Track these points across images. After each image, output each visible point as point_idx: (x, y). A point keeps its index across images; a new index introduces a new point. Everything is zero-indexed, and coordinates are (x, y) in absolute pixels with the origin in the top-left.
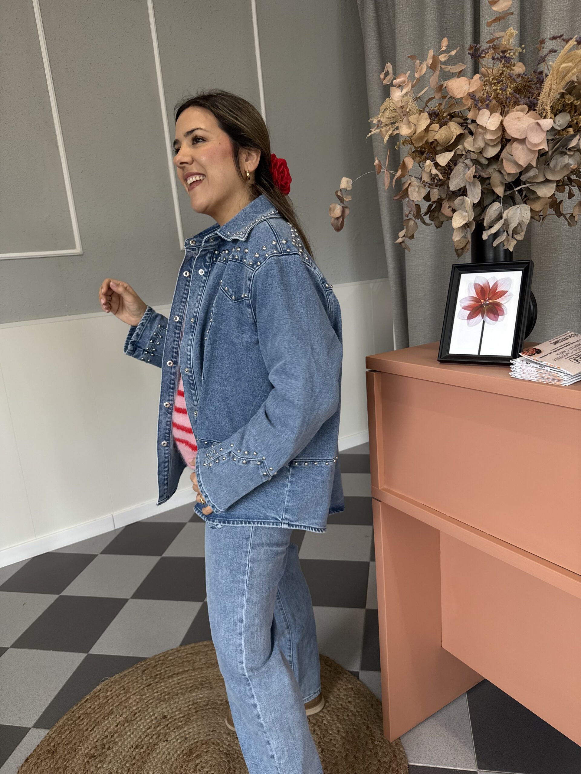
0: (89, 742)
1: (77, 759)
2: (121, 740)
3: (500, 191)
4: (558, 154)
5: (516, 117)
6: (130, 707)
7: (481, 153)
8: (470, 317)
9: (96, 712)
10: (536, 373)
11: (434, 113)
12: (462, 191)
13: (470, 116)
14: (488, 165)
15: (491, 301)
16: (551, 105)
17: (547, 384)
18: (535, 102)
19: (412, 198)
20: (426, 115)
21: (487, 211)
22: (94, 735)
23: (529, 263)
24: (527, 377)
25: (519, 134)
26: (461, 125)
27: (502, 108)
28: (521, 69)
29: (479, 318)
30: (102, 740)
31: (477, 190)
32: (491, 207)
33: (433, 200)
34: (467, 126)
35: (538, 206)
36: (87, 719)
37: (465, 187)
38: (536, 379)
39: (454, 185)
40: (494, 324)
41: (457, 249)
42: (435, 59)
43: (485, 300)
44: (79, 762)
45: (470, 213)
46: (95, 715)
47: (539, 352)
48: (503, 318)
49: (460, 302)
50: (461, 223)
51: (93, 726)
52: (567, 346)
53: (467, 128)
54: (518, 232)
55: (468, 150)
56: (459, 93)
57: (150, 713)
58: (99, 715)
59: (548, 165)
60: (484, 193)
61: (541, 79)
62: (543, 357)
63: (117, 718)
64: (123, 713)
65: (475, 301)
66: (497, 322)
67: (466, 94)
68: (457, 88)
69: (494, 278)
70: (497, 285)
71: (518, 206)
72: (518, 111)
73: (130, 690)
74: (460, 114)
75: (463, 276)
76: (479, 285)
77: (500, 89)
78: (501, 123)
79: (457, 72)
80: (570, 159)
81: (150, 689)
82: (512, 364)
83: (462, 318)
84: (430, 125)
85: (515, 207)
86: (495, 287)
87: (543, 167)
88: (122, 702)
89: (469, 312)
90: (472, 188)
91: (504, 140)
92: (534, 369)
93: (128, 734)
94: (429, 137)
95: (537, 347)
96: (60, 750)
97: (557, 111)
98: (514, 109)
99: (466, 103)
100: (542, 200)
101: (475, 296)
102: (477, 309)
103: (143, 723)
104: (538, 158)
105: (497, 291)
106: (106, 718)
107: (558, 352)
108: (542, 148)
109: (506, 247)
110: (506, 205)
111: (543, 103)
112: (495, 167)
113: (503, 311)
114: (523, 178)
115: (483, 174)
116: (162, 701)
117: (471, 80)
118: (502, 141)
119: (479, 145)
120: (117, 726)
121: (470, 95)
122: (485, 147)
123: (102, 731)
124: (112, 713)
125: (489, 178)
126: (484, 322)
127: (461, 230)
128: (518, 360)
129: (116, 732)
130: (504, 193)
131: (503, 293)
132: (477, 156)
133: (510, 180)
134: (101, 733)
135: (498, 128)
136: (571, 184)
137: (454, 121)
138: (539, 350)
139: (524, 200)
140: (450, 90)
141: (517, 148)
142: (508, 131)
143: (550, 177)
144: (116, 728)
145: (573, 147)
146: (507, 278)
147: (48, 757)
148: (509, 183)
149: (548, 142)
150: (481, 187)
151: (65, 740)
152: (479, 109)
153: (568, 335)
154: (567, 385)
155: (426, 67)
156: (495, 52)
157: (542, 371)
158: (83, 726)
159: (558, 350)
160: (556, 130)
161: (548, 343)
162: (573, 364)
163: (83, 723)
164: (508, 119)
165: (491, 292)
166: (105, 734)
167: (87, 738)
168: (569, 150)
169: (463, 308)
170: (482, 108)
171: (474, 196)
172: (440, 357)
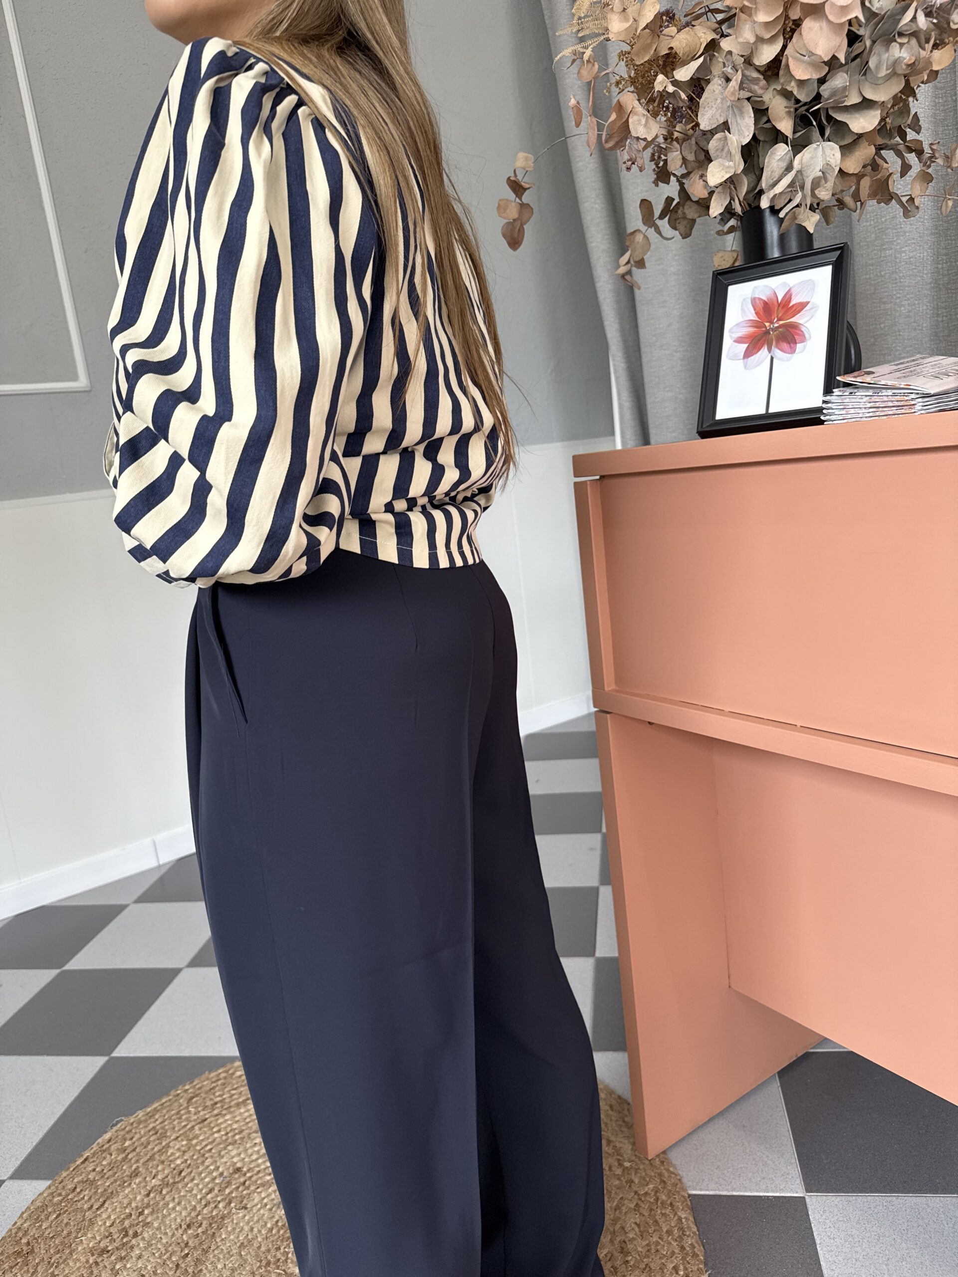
0: (96, 1229)
1: (74, 1260)
2: (158, 1218)
3: (786, 126)
4: (882, 44)
6: (171, 1161)
7: (750, 57)
8: (748, 354)
9: (106, 1177)
12: (722, 125)
15: (781, 322)
19: (637, 134)
21: (766, 162)
22: (104, 1216)
23: (842, 249)
29: (763, 354)
30: (122, 1221)
31: (747, 119)
32: (772, 154)
36: (90, 1191)
37: (725, 120)
39: (706, 119)
40: (788, 360)
43: (772, 322)
44: (78, 1265)
45: (738, 160)
46: (105, 1182)
47: (870, 372)
48: (805, 347)
49: (730, 331)
50: (723, 177)
51: (101, 1200)
52: (918, 366)
54: (821, 184)
57: (208, 1167)
58: (112, 1180)
59: (865, 74)
60: (760, 140)
62: (878, 377)
63: (146, 1183)
64: (158, 1172)
65: (756, 327)
66: (796, 356)
69: (785, 284)
70: (791, 296)
71: (818, 143)
73: (168, 1134)
75: (731, 289)
76: (760, 299)
80: (903, 50)
81: (205, 1127)
83: (734, 358)
85: (814, 146)
86: (787, 298)
87: (857, 77)
88: (154, 1154)
89: (746, 346)
90: (738, 118)
93: (171, 1206)
94: (660, 47)
96: (41, 1250)
101: (753, 317)
102: (761, 339)
103: (197, 1185)
105: (791, 304)
106: (126, 1184)
108: (852, 16)
110: (799, 147)
112: (776, 86)
113: (804, 336)
114: (825, 90)
115: (756, 87)
116: (230, 1144)
120: (148, 1195)
122: (755, 44)
123: (121, 1208)
124: (137, 1175)
125: (766, 110)
126: (772, 359)
127: (723, 197)
129: (148, 1206)
130: (794, 130)
131: (802, 306)
133: (803, 96)
134: (118, 1210)
137: (697, 24)
141: (811, 30)
143: (869, 96)
144: (146, 1200)
145: (907, 27)
146: (807, 281)
147: (17, 1264)
151: (49, 1230)
153: (916, 357)
158: (83, 1202)
161: (885, 365)
163: (83, 1198)
165: (781, 306)
166: (127, 1211)
167: (92, 1223)
168: (900, 33)
169: (735, 341)
171: (740, 133)
172: (702, 427)
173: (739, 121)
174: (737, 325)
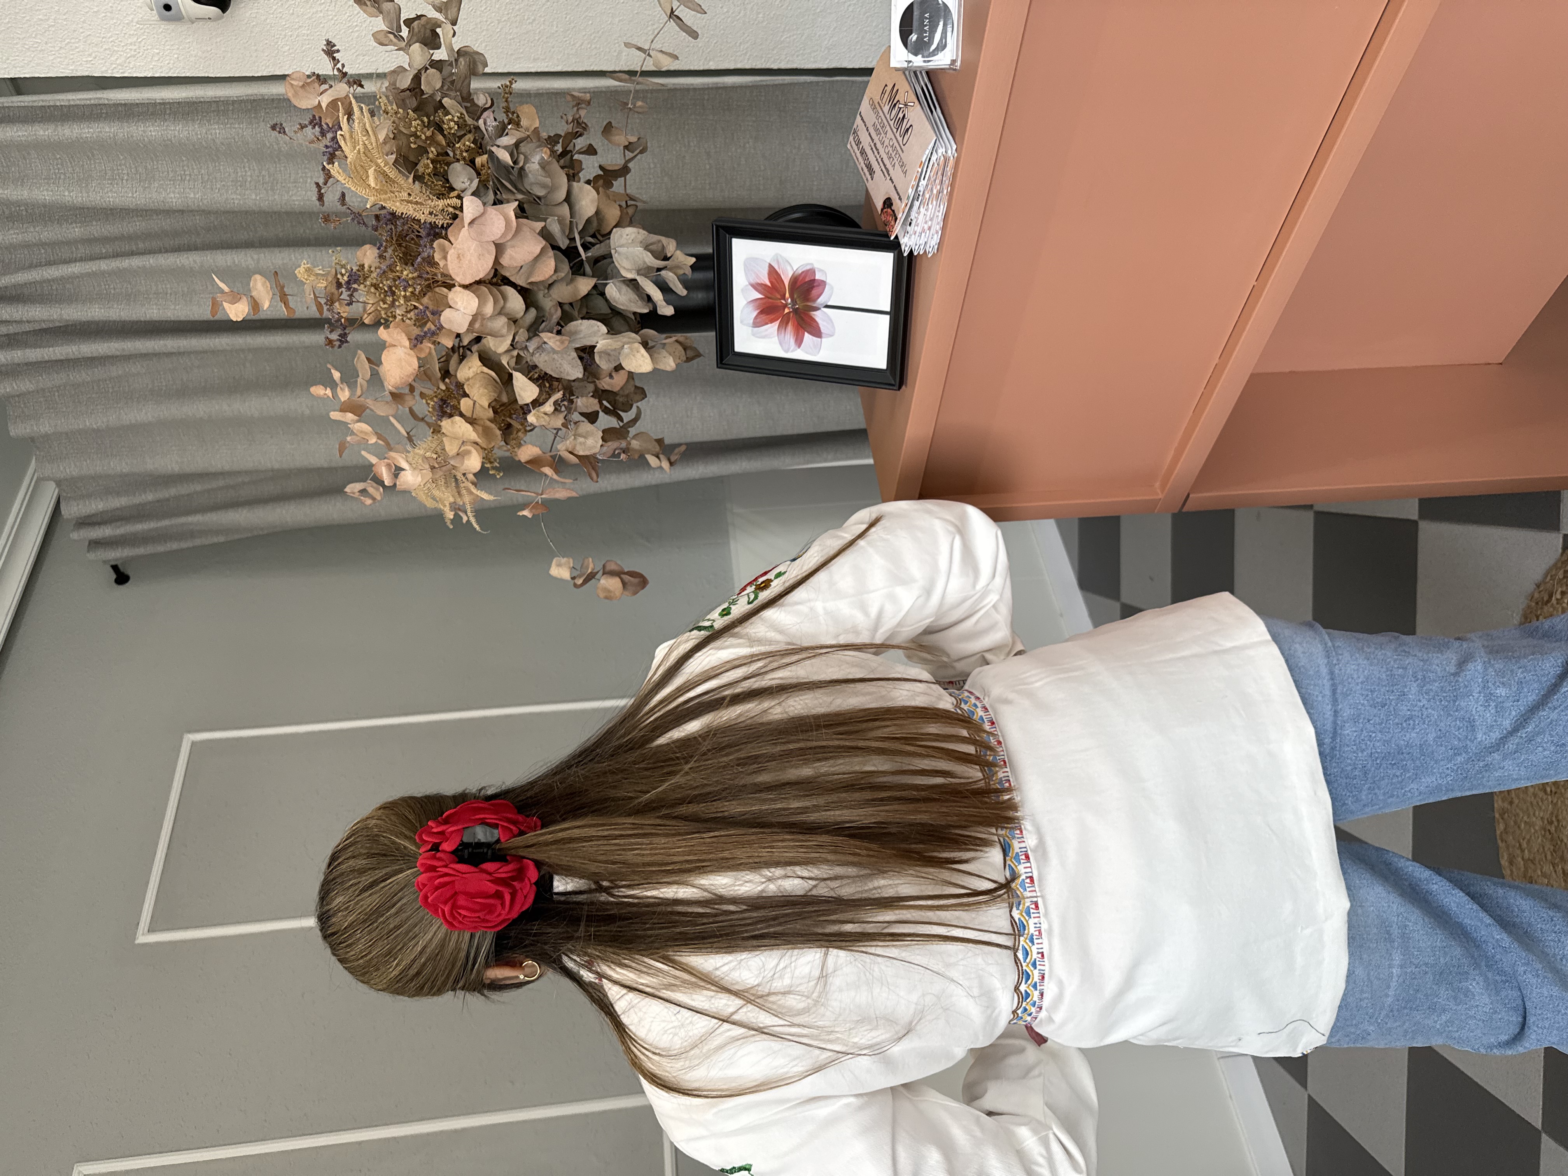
3: (584, 285)
4: (522, 182)
5: (456, 261)
7: (515, 321)
8: (817, 333)
10: (930, 206)
11: (441, 407)
12: (582, 354)
13: (449, 343)
14: (538, 308)
15: (787, 295)
16: (435, 198)
17: (952, 185)
18: (428, 226)
19: (595, 447)
20: (445, 424)
21: (622, 307)
23: (717, 227)
24: (938, 224)
25: (487, 255)
26: (462, 358)
27: (438, 286)
28: (368, 253)
29: (820, 316)
31: (583, 328)
32: (615, 301)
33: (597, 407)
34: (463, 347)
35: (613, 213)
37: (577, 349)
38: (942, 207)
39: (572, 370)
40: (832, 288)
41: (685, 358)
42: (346, 408)
43: (785, 306)
45: (625, 340)
47: (888, 203)
48: (821, 270)
49: (787, 351)
50: (643, 356)
52: (877, 149)
53: (468, 348)
54: (660, 248)
55: (511, 345)
56: (410, 365)
59: (539, 198)
60: (587, 313)
61: (388, 217)
62: (898, 194)
65: (787, 323)
66: (828, 281)
67: (412, 352)
68: (402, 369)
69: (743, 290)
70: (758, 284)
71: (613, 252)
72: (445, 258)
74: (442, 360)
75: (739, 348)
76: (756, 318)
77: (405, 291)
78: (466, 287)
79: (370, 368)
80: (533, 160)
82: (911, 252)
83: (819, 348)
84: (462, 415)
85: (615, 257)
86: (760, 288)
87: (543, 208)
89: (806, 334)
90: (578, 336)
91: (495, 280)
92: (921, 209)
94: (485, 417)
95: (879, 205)
97: (445, 187)
98: (441, 264)
99: (427, 351)
100: (601, 207)
101: (776, 324)
102: (803, 319)
104: (527, 218)
105: (769, 284)
107: (889, 166)
108: (512, 215)
109: (688, 271)
110: (609, 271)
111: (431, 213)
112: (540, 295)
113: (808, 271)
114: (564, 243)
115: (554, 317)
117: (387, 344)
118: (496, 285)
119: (503, 326)
121: (415, 346)
122: (506, 315)
125: (561, 304)
126: (827, 307)
127: (656, 355)
128: (903, 241)
130: (588, 276)
131: (773, 272)
132: (522, 330)
133: (566, 267)
135: (473, 292)
136: (571, 151)
137: (456, 371)
138: (885, 203)
139: (601, 239)
140: (403, 381)
141: (512, 258)
142: (481, 276)
143: (562, 194)
145: (512, 155)
146: (745, 265)
148: (571, 268)
149: (501, 202)
150: (577, 320)
152: (441, 328)
153: (855, 147)
154: (955, 147)
155: (359, 424)
156: (339, 300)
157: (927, 196)
159: (885, 165)
160: (478, 187)
161: (870, 185)
162: (913, 138)
164: (461, 276)
165: (770, 295)
168: (515, 162)
169: (799, 346)
170: (439, 322)
171: (595, 333)
172: (893, 385)
173: (582, 336)
174: (781, 344)
